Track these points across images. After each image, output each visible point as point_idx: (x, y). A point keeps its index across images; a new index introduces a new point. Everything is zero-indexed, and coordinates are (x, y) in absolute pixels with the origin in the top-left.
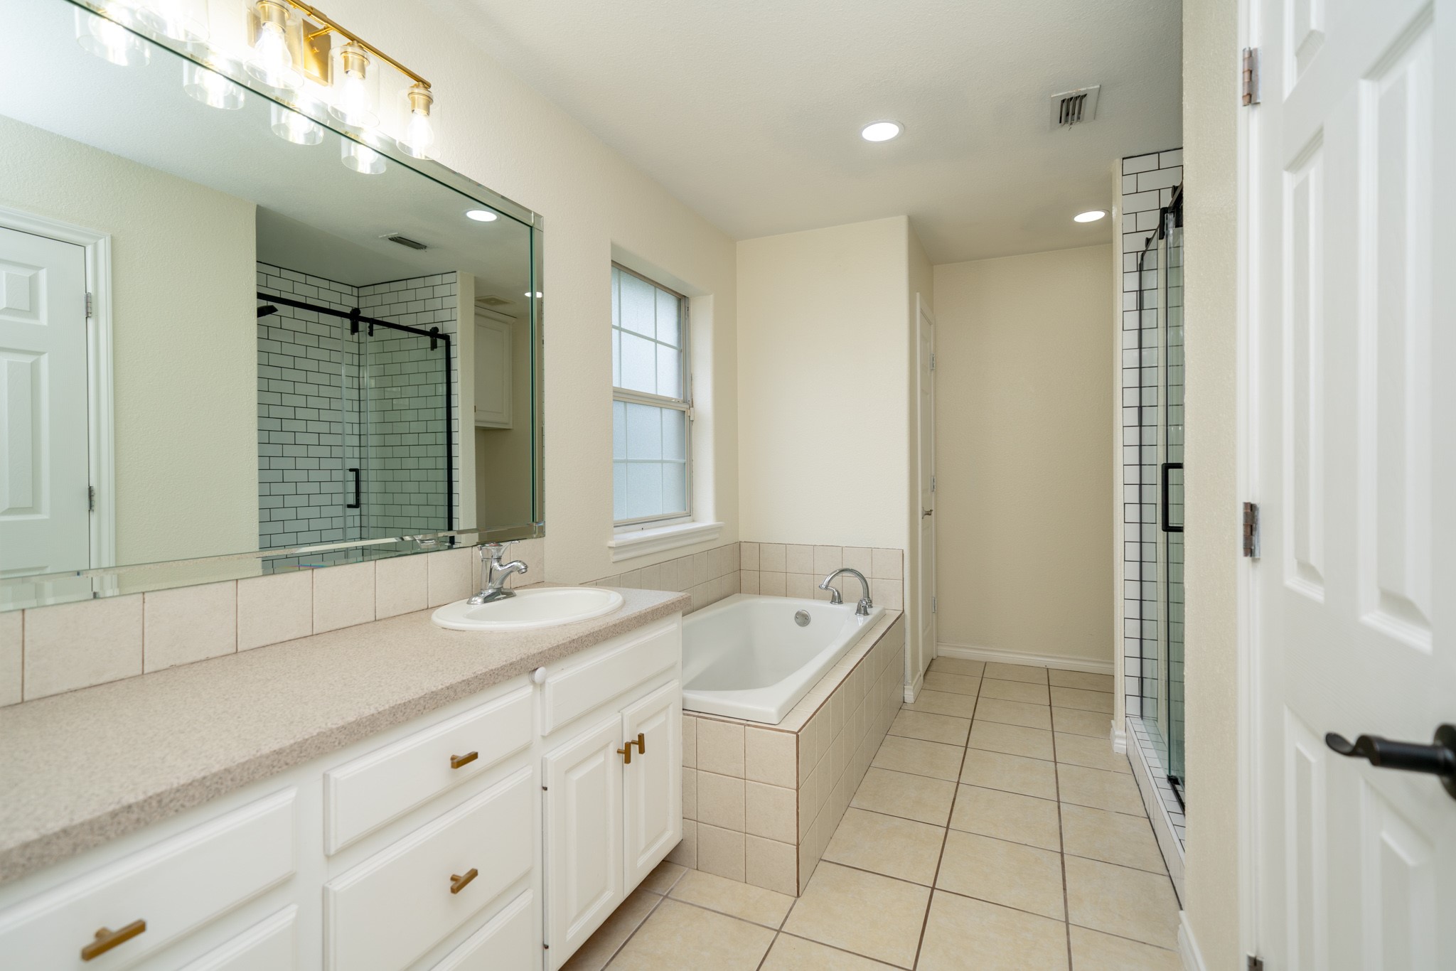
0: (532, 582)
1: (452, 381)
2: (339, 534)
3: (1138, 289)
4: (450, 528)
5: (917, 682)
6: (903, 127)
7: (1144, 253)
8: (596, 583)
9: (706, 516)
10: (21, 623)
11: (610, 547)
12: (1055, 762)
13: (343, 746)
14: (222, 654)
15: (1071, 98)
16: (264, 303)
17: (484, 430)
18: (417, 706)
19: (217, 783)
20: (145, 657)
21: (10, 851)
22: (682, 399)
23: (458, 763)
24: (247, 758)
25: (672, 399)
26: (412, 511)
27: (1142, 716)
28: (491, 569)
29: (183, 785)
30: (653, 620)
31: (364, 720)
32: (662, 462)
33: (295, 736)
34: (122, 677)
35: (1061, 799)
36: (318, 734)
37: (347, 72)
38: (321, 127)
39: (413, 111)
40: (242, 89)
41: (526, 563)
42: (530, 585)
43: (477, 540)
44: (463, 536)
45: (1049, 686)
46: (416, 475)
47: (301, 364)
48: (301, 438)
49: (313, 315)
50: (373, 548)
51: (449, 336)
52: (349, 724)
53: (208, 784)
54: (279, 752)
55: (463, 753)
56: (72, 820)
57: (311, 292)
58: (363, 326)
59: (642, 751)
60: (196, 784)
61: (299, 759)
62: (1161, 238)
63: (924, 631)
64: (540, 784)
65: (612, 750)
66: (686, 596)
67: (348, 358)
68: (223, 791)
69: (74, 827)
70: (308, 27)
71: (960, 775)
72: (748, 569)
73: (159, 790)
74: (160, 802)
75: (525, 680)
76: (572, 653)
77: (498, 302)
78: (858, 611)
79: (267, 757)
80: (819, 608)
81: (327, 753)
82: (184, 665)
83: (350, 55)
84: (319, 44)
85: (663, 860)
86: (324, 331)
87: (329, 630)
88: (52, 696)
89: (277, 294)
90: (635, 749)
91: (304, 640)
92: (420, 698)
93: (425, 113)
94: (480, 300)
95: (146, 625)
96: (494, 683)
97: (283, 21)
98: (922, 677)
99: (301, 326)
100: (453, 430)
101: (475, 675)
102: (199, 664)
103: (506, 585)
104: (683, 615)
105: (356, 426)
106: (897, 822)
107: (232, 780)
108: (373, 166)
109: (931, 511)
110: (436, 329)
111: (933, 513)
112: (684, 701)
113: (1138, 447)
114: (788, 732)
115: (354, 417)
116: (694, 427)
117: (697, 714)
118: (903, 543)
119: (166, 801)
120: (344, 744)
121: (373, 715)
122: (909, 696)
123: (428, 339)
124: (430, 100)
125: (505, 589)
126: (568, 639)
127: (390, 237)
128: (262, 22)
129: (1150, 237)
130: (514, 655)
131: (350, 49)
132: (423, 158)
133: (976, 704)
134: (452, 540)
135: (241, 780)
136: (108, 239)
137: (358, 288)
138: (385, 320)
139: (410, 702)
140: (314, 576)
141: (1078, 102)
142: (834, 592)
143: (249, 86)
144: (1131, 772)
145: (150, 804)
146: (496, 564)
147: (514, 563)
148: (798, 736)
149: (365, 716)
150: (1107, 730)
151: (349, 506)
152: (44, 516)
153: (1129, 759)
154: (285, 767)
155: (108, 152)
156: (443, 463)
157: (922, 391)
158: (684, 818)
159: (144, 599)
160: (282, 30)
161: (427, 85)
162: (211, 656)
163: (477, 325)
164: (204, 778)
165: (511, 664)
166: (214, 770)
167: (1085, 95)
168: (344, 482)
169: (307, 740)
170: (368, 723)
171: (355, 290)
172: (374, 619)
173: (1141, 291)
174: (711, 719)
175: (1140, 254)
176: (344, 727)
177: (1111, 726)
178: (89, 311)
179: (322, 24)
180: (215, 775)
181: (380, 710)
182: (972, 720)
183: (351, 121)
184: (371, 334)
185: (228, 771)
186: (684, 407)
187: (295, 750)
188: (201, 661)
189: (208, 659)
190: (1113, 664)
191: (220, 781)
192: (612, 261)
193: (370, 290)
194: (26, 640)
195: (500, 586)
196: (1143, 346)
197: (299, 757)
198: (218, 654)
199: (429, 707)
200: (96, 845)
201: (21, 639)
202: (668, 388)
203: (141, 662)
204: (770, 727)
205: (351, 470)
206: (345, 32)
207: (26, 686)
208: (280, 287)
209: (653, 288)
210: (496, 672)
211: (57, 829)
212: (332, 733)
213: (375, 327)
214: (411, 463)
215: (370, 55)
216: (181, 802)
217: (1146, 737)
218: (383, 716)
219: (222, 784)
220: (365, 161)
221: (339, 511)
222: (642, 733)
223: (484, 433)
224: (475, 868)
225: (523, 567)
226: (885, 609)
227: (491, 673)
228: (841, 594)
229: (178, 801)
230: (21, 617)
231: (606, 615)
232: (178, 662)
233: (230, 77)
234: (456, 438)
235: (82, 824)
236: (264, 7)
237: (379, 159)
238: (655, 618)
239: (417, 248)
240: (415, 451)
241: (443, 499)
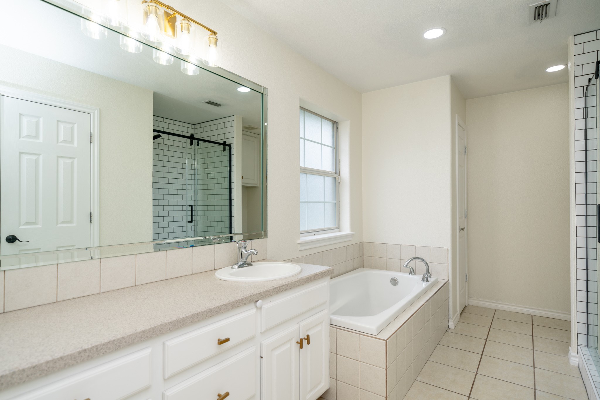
0: (261, 259)
1: (232, 165)
2: (184, 234)
3: (584, 107)
4: (231, 233)
5: (455, 318)
6: (446, 30)
7: (587, 87)
8: (291, 261)
9: (346, 229)
10: (56, 270)
11: (298, 243)
12: (534, 367)
13: (171, 331)
14: (130, 286)
15: (541, 6)
16: (157, 134)
17: (247, 187)
18: (203, 315)
19: (119, 343)
20: (101, 286)
21: (42, 364)
22: (335, 171)
23: (221, 342)
24: (131, 333)
25: (330, 172)
26: (215, 224)
27: (588, 346)
28: (242, 252)
29: (106, 343)
30: (315, 280)
31: (180, 320)
32: (324, 202)
33: (151, 325)
34: (92, 294)
35: (536, 388)
36: (160, 325)
37: (182, 32)
38: (173, 57)
39: (210, 45)
40: (142, 44)
41: (257, 250)
42: (261, 260)
43: (242, 238)
44: (236, 236)
45: (532, 325)
46: (217, 208)
47: (171, 159)
48: (171, 192)
49: (176, 138)
50: (198, 240)
51: (231, 145)
52: (174, 321)
53: (116, 343)
54: (144, 332)
55: (223, 338)
56: (64, 353)
57: (175, 127)
58: (195, 142)
59: (308, 343)
60: (111, 343)
61: (152, 335)
62: (597, 78)
63: (460, 291)
64: (260, 355)
65: (294, 342)
66: (332, 269)
67: (189, 156)
68: (122, 347)
69: (65, 357)
70: (167, 14)
71: (478, 369)
72: (367, 255)
73: (97, 344)
74: (97, 349)
75: (252, 305)
76: (275, 294)
77: (253, 128)
78: (423, 279)
79: (139, 333)
80: (403, 277)
81: (164, 333)
82: (115, 290)
83: (183, 24)
84: (172, 21)
85: (320, 397)
86: (180, 144)
87: (173, 278)
88: (67, 300)
89: (161, 129)
90: (305, 342)
91: (162, 282)
92: (204, 311)
93: (215, 46)
94: (245, 128)
95: (101, 272)
96: (238, 306)
97: (156, 13)
98: (459, 315)
99: (171, 143)
100: (232, 188)
101: (229, 302)
102: (121, 290)
103: (249, 260)
104: (331, 278)
105: (193, 186)
106: (442, 391)
107: (125, 342)
108: (194, 71)
109: (464, 228)
110: (225, 142)
111: (465, 229)
112: (331, 320)
113: (585, 195)
114: (382, 339)
115: (192, 182)
116: (340, 185)
117: (336, 327)
118: (447, 244)
119: (99, 349)
120: (171, 330)
121: (184, 318)
122: (452, 325)
123: (222, 146)
124: (217, 40)
125: (248, 262)
126: (273, 287)
127: (206, 102)
128: (148, 14)
129: (591, 77)
130: (247, 293)
131: (183, 22)
132: (214, 66)
133: (489, 331)
134: (231, 238)
135: (129, 342)
136: (99, 110)
137: (194, 125)
138: (205, 139)
139: (200, 313)
140: (167, 253)
141: (545, 8)
142: (410, 269)
143: (144, 42)
144: (581, 377)
145: (93, 350)
146: (244, 250)
147: (252, 250)
148: (386, 342)
149: (180, 318)
150: (566, 352)
151: (189, 222)
152: (74, 225)
153: (579, 370)
154: (147, 338)
155: (99, 74)
156: (228, 203)
157: (459, 165)
158: (330, 378)
159: (101, 261)
160: (156, 17)
161: (215, 33)
162: (126, 286)
163: (243, 139)
164: (114, 340)
165: (246, 298)
166: (118, 337)
167: (549, 3)
168: (187, 211)
169: (156, 327)
170: (181, 321)
171: (193, 126)
172: (191, 274)
173: (586, 108)
174: (343, 330)
175: (585, 88)
176: (171, 322)
177: (569, 350)
178: (91, 140)
179: (172, 12)
180: (118, 339)
181: (187, 316)
182: (486, 340)
183: (184, 53)
184: (198, 145)
185: (123, 338)
186: (336, 175)
187: (151, 331)
188: (122, 289)
189: (124, 288)
190: (570, 315)
191: (120, 342)
192: (300, 107)
193: (198, 126)
194: (58, 276)
195: (245, 261)
196: (588, 138)
197: (152, 334)
198: (128, 286)
199: (208, 316)
200: (73, 365)
201: (56, 276)
202: (328, 167)
203: (99, 288)
204: (373, 336)
205: (189, 206)
206: (182, 14)
207: (58, 295)
208: (163, 126)
209: (320, 118)
210: (239, 301)
211: (59, 357)
212: (166, 324)
213: (200, 142)
214: (215, 203)
215: (192, 23)
216: (105, 350)
217: (590, 358)
218: (188, 318)
219: (121, 343)
220: (191, 70)
221: (185, 224)
222: (309, 334)
223: (247, 189)
224: (228, 391)
225: (255, 252)
226: (438, 279)
227: (237, 302)
228: (415, 271)
229: (104, 349)
230: (57, 266)
231: (292, 276)
232: (113, 289)
233: (137, 40)
234: (233, 191)
235: (68, 356)
236: (149, 8)
237: (196, 68)
238: (316, 279)
239: (217, 106)
240: (217, 197)
241: (228, 219)
